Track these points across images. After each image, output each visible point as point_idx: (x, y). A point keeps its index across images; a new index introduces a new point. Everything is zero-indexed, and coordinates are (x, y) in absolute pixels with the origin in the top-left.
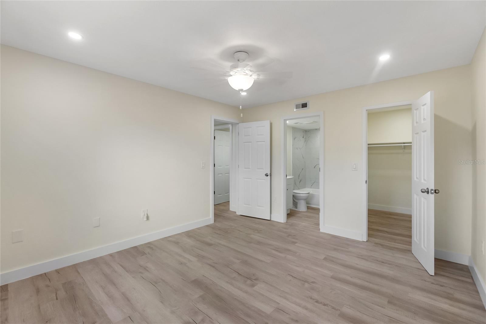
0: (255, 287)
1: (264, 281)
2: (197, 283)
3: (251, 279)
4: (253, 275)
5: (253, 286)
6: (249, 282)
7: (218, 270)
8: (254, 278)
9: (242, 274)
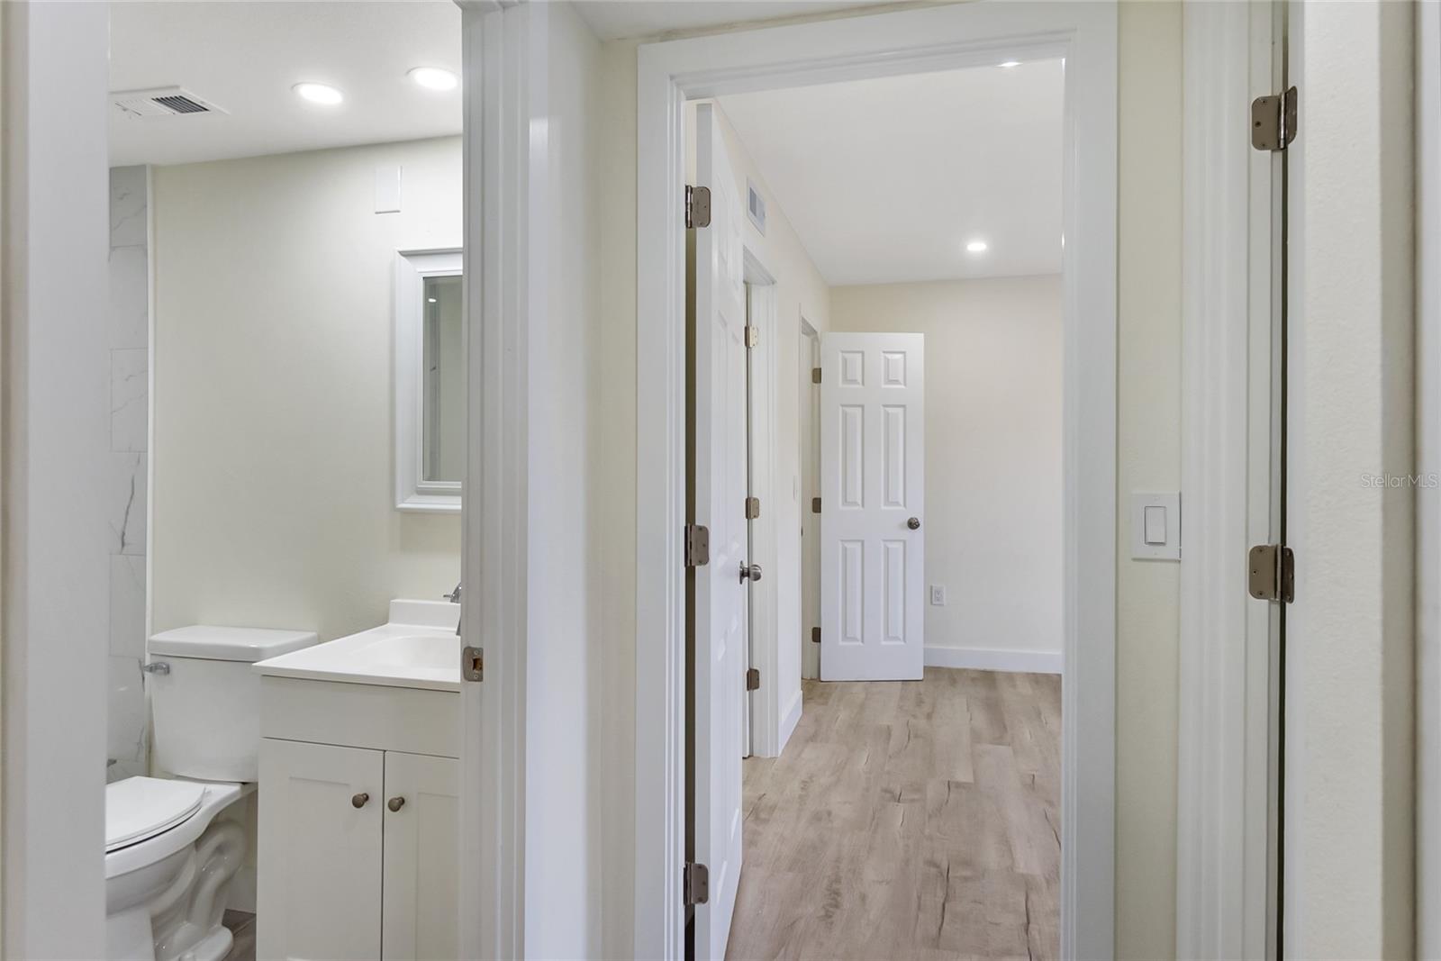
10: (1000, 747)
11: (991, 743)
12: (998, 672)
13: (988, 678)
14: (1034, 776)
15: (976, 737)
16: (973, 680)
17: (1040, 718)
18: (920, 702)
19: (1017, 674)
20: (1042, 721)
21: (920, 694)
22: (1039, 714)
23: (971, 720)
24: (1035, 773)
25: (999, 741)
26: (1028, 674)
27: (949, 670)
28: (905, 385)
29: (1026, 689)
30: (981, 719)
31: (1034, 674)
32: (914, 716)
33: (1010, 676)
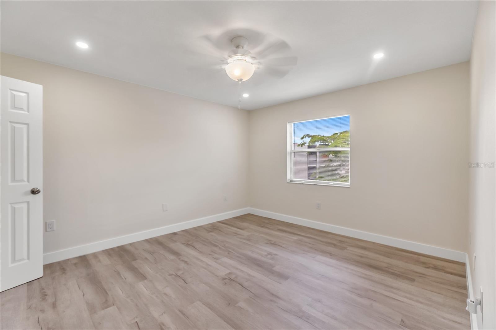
0: (228, 272)
1: (218, 277)
2: (282, 276)
3: (229, 280)
4: (226, 283)
5: (230, 273)
6: (233, 277)
7: (267, 290)
8: (227, 280)
9: (238, 285)
10: (109, 309)
11: (103, 309)
12: (87, 255)
13: (83, 260)
14: (136, 322)
15: (92, 309)
16: (75, 264)
17: (121, 276)
18: (44, 296)
19: (99, 252)
20: (122, 278)
21: (43, 289)
22: (119, 274)
23: (84, 295)
24: (136, 320)
25: (106, 304)
26: (103, 251)
27: (59, 263)
28: (28, 111)
29: (106, 261)
30: (90, 293)
31: (106, 250)
32: (42, 311)
33: (95, 255)
